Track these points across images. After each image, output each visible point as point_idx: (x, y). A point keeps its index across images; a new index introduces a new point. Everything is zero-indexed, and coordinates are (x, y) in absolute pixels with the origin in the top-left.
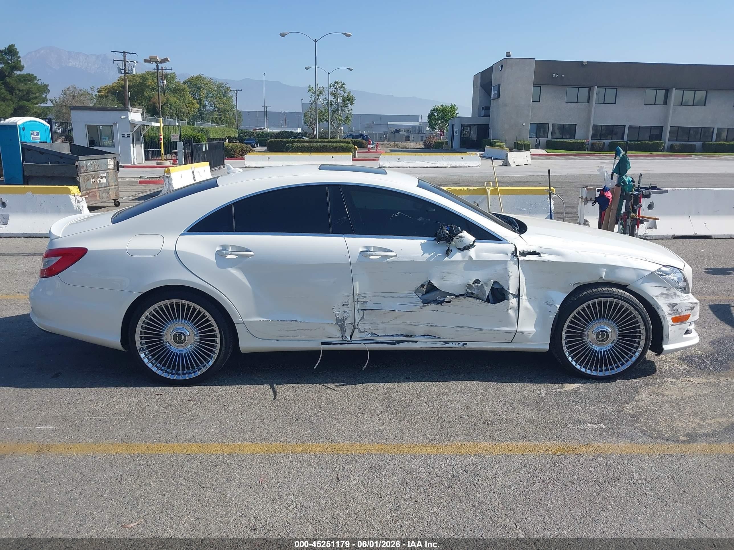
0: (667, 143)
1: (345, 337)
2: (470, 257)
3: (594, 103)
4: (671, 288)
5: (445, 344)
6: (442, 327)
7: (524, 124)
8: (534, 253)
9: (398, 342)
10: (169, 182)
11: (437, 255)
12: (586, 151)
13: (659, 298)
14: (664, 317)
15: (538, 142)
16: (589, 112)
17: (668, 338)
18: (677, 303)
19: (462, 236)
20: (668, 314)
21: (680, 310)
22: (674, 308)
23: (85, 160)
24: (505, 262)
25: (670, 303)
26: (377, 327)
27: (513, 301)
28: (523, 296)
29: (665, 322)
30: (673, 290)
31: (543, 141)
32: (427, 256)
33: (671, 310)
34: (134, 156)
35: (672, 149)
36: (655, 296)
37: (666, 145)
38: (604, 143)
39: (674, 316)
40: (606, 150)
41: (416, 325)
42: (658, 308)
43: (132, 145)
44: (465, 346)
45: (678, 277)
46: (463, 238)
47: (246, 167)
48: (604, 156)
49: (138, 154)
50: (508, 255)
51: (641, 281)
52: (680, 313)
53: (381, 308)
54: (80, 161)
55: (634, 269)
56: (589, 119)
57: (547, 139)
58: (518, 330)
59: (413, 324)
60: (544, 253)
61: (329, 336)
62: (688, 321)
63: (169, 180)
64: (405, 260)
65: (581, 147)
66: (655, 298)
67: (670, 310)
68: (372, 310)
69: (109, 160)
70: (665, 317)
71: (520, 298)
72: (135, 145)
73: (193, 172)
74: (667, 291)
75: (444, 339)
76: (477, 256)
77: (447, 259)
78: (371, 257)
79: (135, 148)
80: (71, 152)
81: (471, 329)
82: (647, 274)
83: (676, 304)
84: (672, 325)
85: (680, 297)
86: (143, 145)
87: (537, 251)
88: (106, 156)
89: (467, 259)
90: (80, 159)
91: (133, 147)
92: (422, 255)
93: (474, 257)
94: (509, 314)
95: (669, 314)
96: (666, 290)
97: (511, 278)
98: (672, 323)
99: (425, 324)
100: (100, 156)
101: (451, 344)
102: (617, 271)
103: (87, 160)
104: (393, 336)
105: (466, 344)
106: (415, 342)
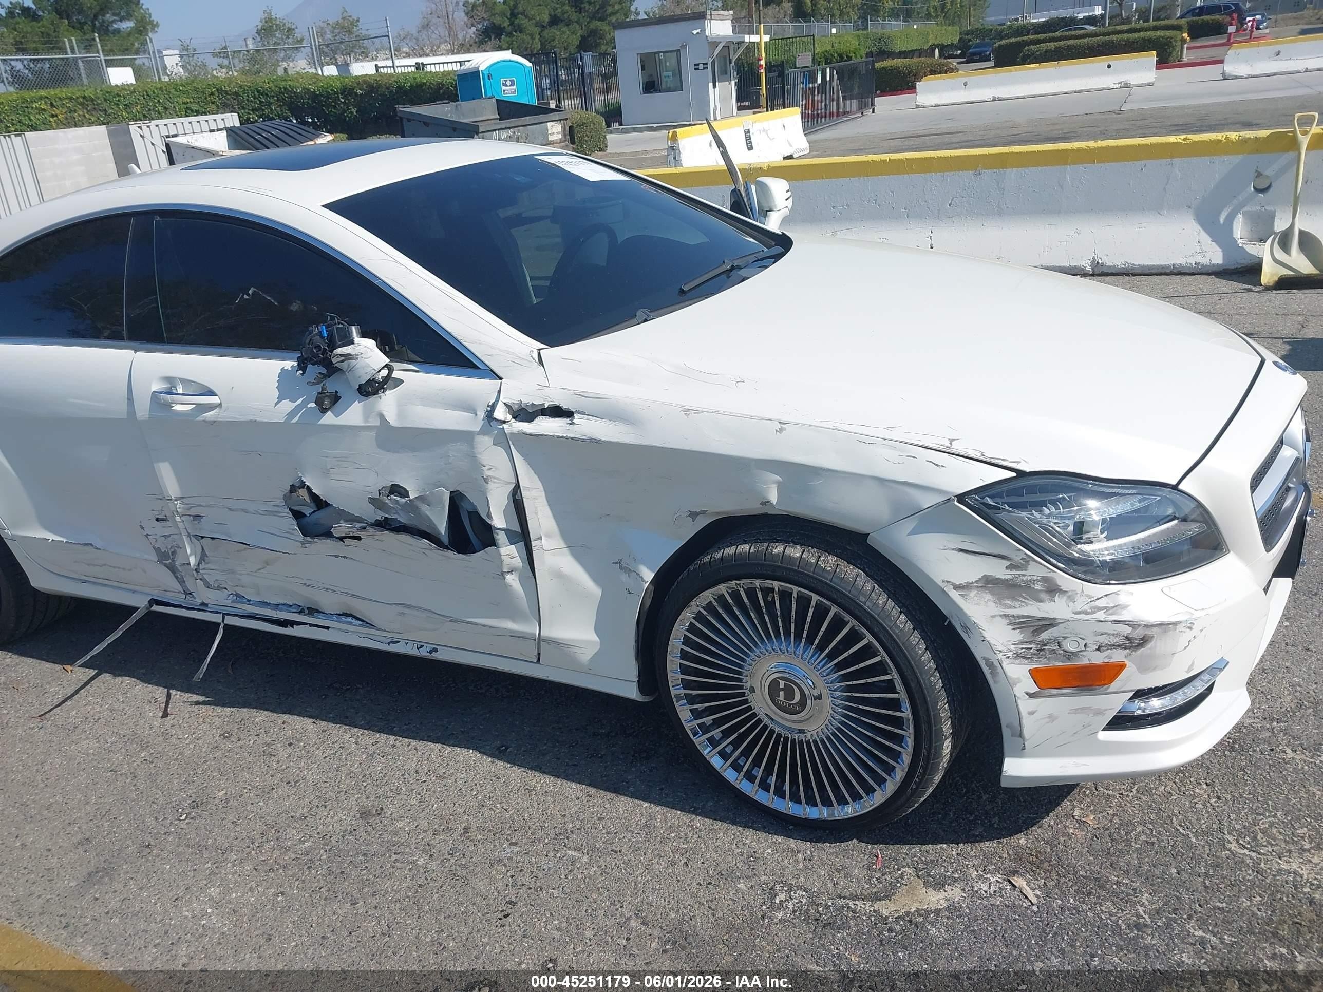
1: (190, 594)
2: (382, 417)
4: (1027, 563)
5: (389, 644)
6: (369, 600)
8: (556, 412)
9: (292, 623)
10: (675, 158)
11: (309, 406)
13: (973, 593)
14: (991, 665)
17: (1021, 735)
18: (1055, 619)
19: (350, 355)
20: (1010, 654)
21: (1070, 646)
22: (1045, 636)
23: (495, 130)
24: (467, 437)
25: (1023, 617)
26: (239, 580)
27: (509, 553)
28: (540, 538)
29: (995, 682)
30: (1037, 569)
32: (288, 406)
33: (1030, 643)
34: (716, 106)
36: (957, 587)
39: (1040, 664)
41: (313, 587)
42: (966, 628)
43: (711, 85)
44: (434, 654)
45: (1076, 520)
46: (353, 362)
47: (917, 107)
49: (723, 99)
50: (476, 415)
51: (910, 525)
52: (1069, 655)
53: (230, 537)
54: (482, 132)
55: (881, 481)
58: (542, 634)
59: (308, 582)
60: (584, 414)
61: (159, 587)
62: (1114, 686)
63: (675, 154)
64: (239, 417)
66: (954, 595)
67: (1021, 643)
68: (213, 538)
69: (549, 124)
70: (996, 664)
71: (533, 544)
72: (717, 84)
73: (747, 132)
74: (1009, 571)
75: (382, 630)
76: (401, 414)
77: (329, 418)
78: (177, 407)
79: (717, 89)
80: (499, 114)
81: (429, 614)
82: (927, 501)
83: (1051, 623)
84: (1031, 696)
85: (1071, 599)
86: (733, 83)
87: (564, 406)
88: (542, 117)
89: (376, 422)
90: (481, 130)
91: (714, 87)
92: (276, 404)
93: (392, 419)
94: (507, 586)
95: (1018, 656)
96: (1007, 568)
97: (491, 486)
98: (1034, 688)
99: (332, 588)
100: (528, 119)
101: (402, 643)
102: (817, 482)
103: (498, 130)
104: (277, 606)
105: (436, 650)
106: (327, 628)
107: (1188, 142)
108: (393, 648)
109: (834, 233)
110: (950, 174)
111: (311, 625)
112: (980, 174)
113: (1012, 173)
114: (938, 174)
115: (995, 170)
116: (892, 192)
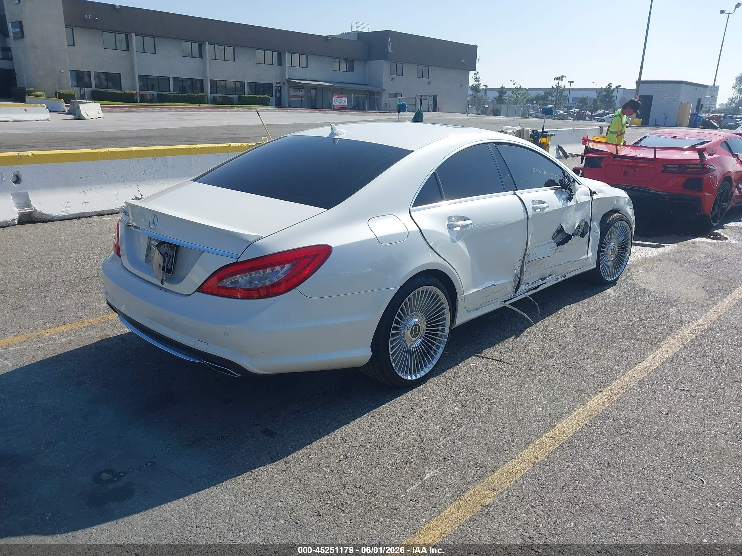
0: (210, 96)
3: (135, 51)
5: (557, 280)
7: (62, 71)
12: (138, 103)
15: (82, 92)
16: (132, 60)
26: (531, 276)
31: (87, 90)
35: (214, 101)
37: (209, 97)
38: (153, 94)
40: (155, 102)
44: (565, 278)
48: (158, 107)
53: (536, 258)
56: (132, 68)
57: (91, 89)
64: (553, 209)
65: (131, 98)
68: (532, 261)
101: (559, 278)
105: (565, 276)
106: (546, 283)
107: (232, 146)
108: (559, 280)
109: (85, 192)
110: (141, 159)
111: (543, 284)
112: (156, 159)
113: (169, 158)
114: (136, 159)
115: (162, 157)
116: (114, 169)
